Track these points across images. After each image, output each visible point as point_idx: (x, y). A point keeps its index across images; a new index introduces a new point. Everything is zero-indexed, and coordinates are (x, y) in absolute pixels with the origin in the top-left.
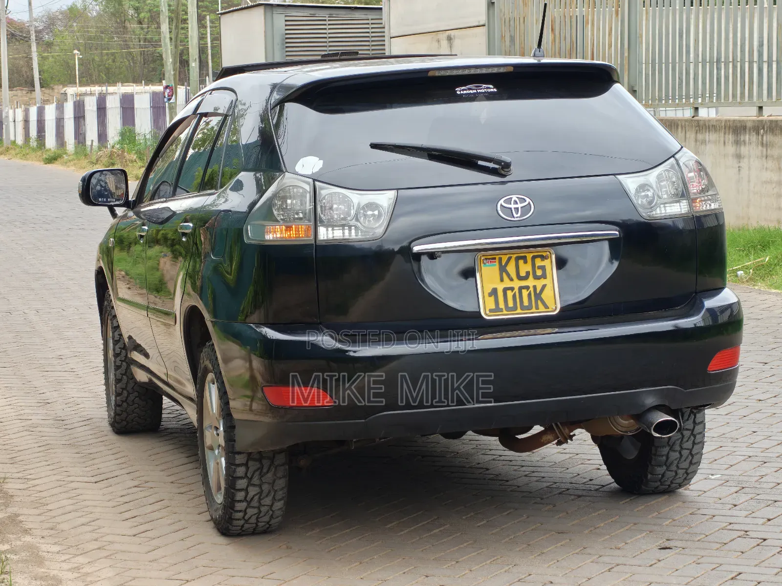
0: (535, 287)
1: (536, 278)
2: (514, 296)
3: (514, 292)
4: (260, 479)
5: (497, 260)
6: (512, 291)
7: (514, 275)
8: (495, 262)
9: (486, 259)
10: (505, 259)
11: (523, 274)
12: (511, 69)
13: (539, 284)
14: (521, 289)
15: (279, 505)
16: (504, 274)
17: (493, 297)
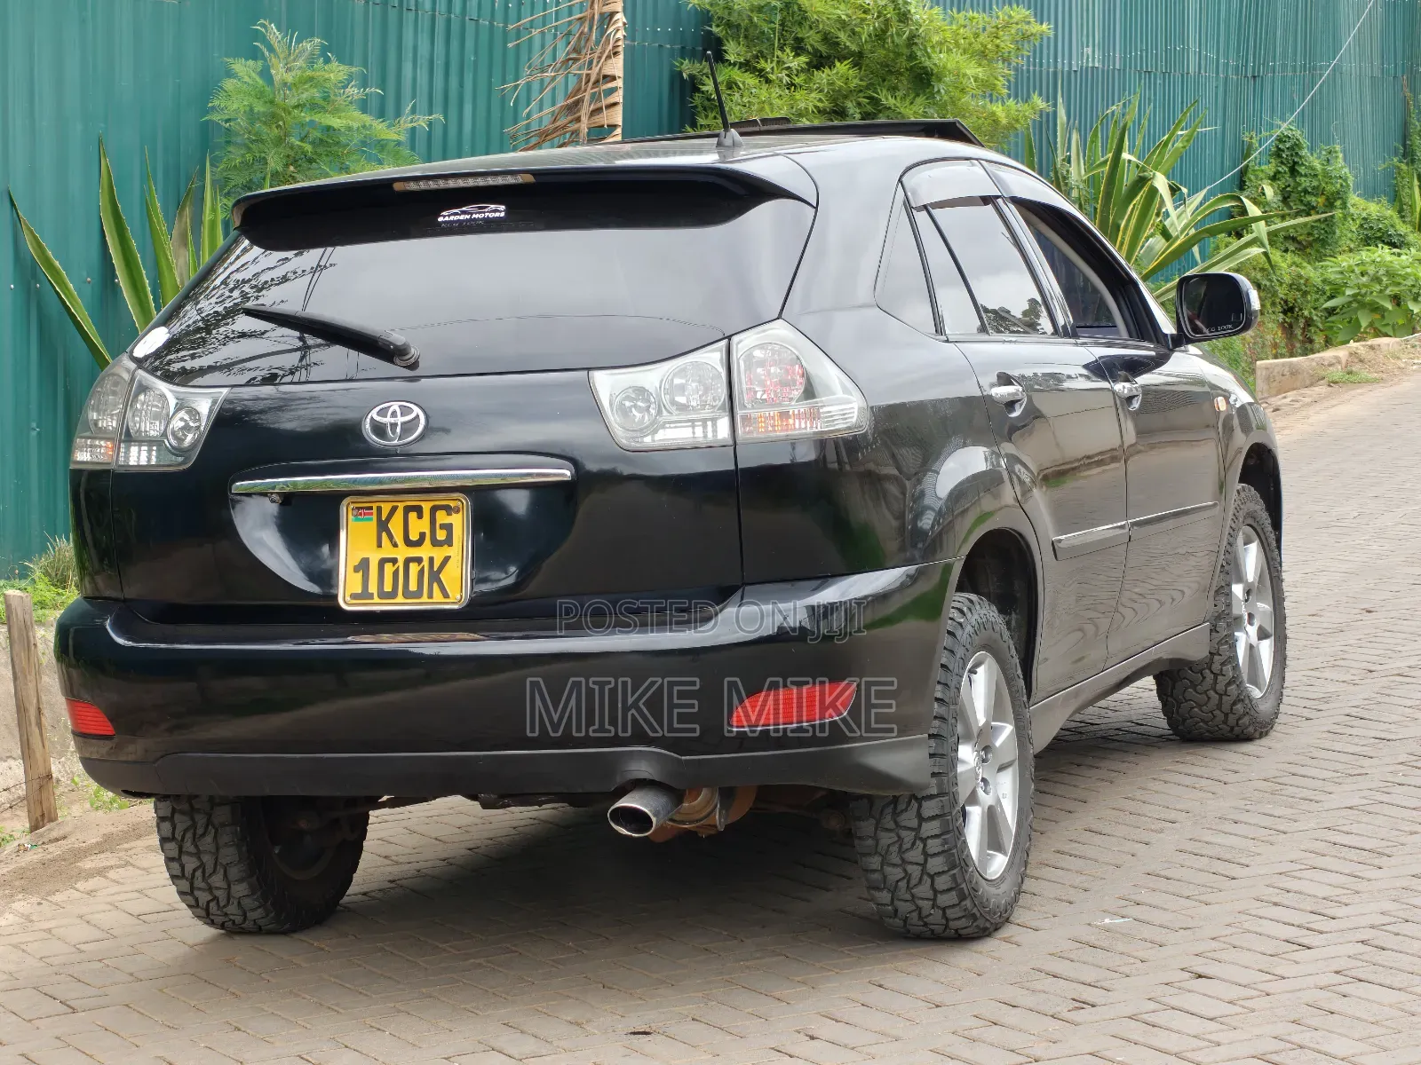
0: (431, 560)
1: (436, 543)
2: (396, 573)
3: (396, 566)
5: (375, 511)
6: (394, 565)
7: (399, 538)
8: (372, 514)
9: (358, 508)
10: (386, 508)
11: (414, 537)
13: (439, 554)
14: (408, 561)
16: (384, 535)
17: (361, 573)
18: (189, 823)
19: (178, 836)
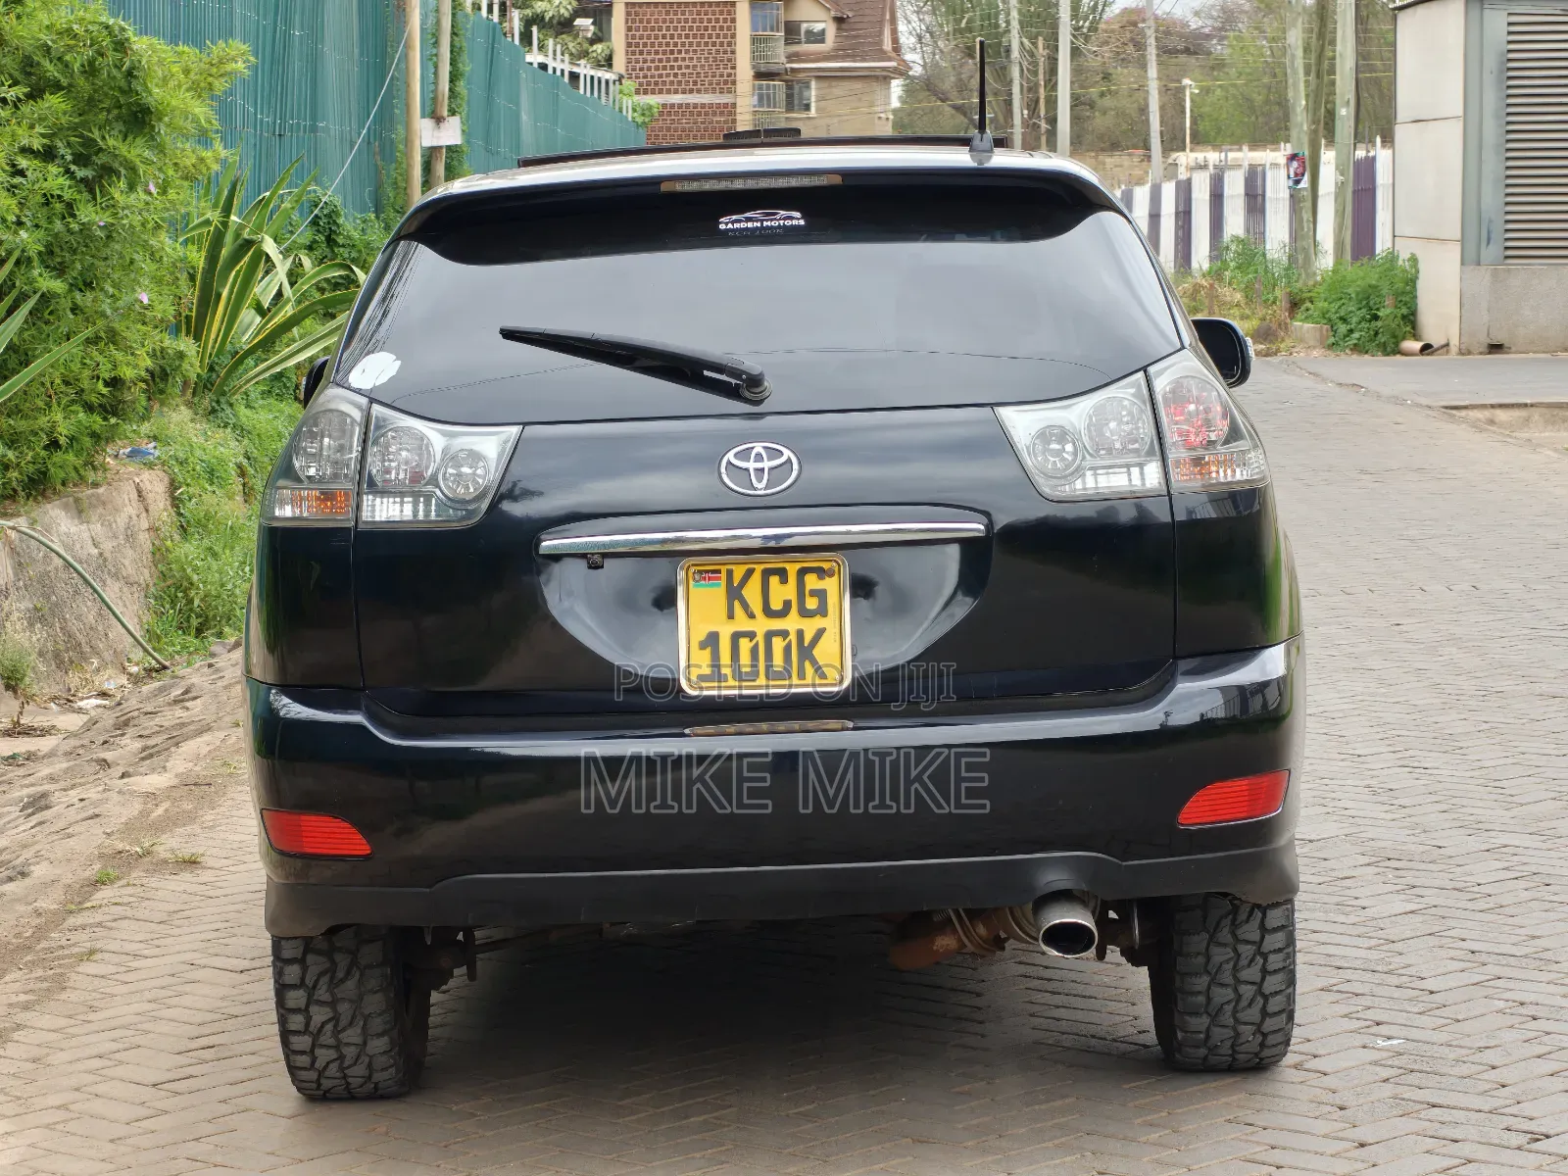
0: (800, 634)
1: (805, 613)
2: (754, 651)
3: (754, 641)
4: (330, 990)
5: (723, 575)
6: (751, 640)
7: (756, 606)
8: (719, 579)
9: (700, 572)
10: (739, 572)
11: (776, 605)
12: (837, 180)
13: (810, 627)
14: (769, 636)
15: (378, 1045)
16: (737, 604)
17: (709, 650)
18: (328, 965)
19: (309, 981)
